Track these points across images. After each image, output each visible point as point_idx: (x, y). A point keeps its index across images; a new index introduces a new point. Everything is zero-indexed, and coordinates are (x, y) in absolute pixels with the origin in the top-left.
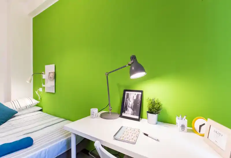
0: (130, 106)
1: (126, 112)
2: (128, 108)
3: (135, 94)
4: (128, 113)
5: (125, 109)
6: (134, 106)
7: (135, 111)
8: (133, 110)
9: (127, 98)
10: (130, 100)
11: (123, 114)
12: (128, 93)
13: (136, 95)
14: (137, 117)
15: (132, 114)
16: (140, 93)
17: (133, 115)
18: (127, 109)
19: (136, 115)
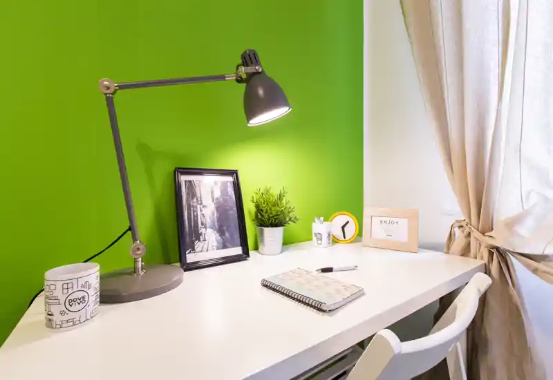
0: (208, 221)
1: (198, 245)
2: (202, 230)
3: (216, 183)
4: (205, 247)
5: (191, 236)
6: (219, 219)
7: (227, 234)
8: (221, 231)
9: (193, 198)
10: (204, 203)
11: (191, 258)
12: (190, 182)
13: (219, 185)
14: (238, 251)
15: (221, 246)
16: (230, 179)
17: (224, 247)
18: (198, 236)
19: (234, 246)
